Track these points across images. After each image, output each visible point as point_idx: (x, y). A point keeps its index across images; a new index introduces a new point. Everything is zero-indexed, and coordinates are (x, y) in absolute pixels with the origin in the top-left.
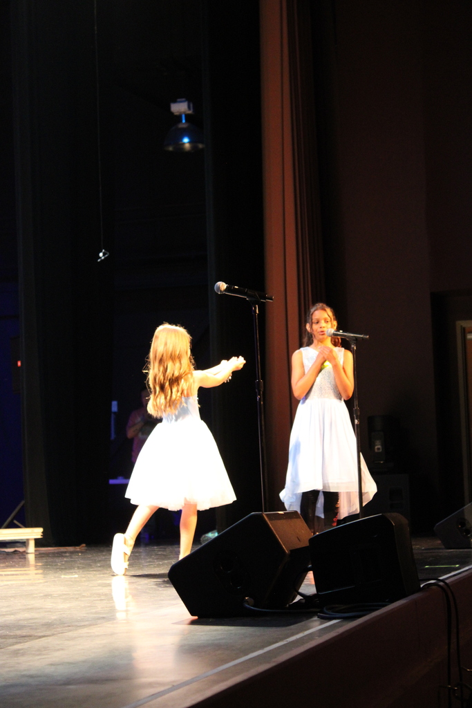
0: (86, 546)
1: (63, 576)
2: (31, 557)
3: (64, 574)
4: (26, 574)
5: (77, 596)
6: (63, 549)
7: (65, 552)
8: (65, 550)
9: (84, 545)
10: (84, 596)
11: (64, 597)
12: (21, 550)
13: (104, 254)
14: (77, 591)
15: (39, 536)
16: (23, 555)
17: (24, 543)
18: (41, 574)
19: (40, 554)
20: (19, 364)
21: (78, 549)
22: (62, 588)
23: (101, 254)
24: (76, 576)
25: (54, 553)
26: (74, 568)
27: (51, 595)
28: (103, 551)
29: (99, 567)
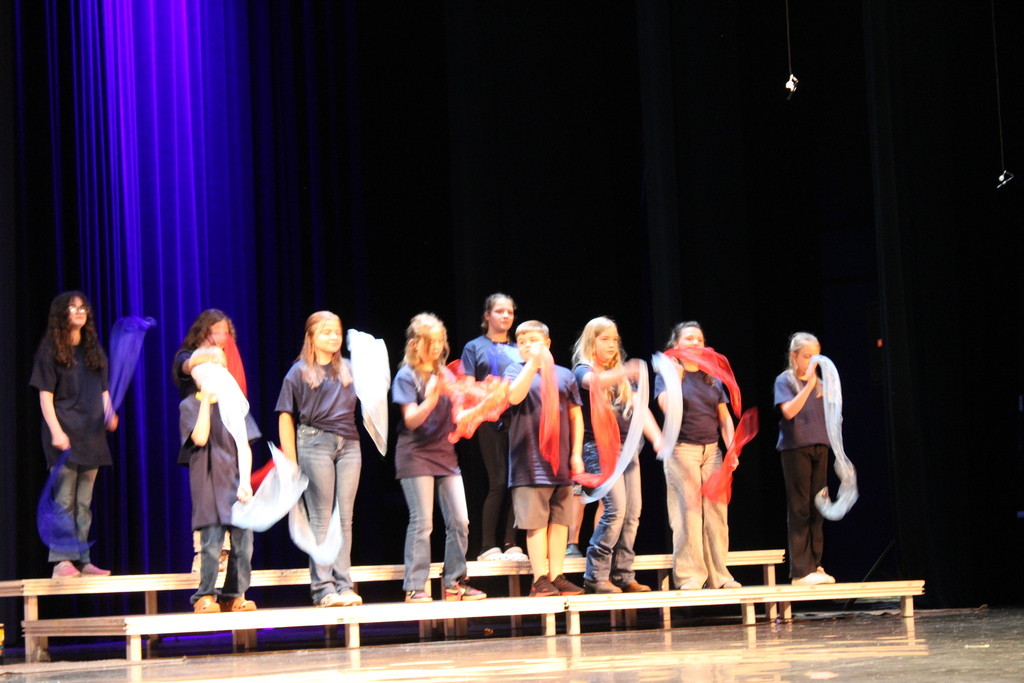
0: (988, 607)
1: (967, 646)
2: (910, 623)
3: (969, 644)
4: (903, 644)
5: (996, 672)
6: (954, 612)
7: (959, 616)
8: (958, 613)
9: (985, 605)
10: (1007, 672)
11: (978, 673)
12: (894, 612)
13: (1006, 178)
14: (995, 665)
15: (919, 592)
16: (899, 621)
17: (898, 604)
18: (925, 643)
19: (922, 618)
20: (880, 343)
21: (977, 611)
22: (971, 662)
23: (1002, 178)
24: (987, 646)
25: (944, 617)
26: (979, 636)
27: (958, 671)
28: (1015, 615)
29: (1018, 634)
